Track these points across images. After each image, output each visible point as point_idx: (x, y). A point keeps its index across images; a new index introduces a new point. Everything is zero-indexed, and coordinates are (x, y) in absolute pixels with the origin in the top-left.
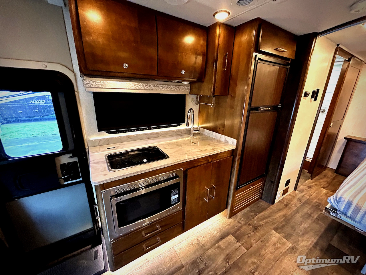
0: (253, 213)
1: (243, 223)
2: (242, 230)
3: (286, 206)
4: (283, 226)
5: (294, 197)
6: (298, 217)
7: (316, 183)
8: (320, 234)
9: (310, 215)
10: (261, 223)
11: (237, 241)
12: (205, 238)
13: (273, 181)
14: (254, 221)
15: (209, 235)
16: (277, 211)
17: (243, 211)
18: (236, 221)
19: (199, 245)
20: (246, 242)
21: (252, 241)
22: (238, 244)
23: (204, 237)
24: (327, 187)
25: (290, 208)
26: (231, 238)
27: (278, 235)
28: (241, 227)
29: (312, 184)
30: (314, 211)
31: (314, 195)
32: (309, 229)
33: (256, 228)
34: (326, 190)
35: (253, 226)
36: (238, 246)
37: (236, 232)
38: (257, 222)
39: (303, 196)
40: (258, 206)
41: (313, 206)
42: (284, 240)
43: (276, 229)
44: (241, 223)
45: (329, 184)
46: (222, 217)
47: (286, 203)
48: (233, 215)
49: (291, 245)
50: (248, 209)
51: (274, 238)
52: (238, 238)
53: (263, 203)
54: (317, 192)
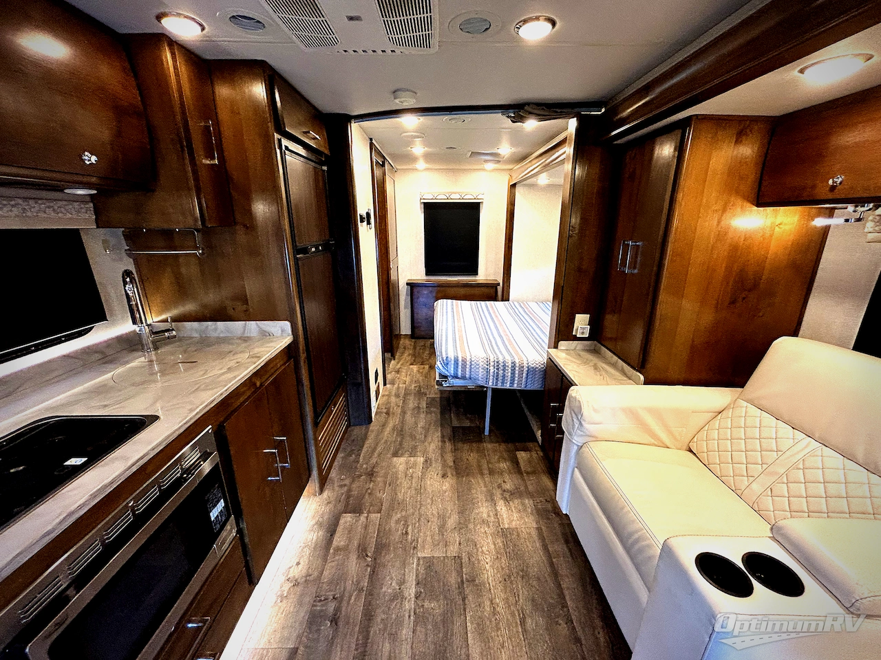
0: (353, 456)
1: (347, 482)
2: (355, 493)
3: (387, 413)
4: (401, 444)
5: (389, 396)
6: (409, 418)
7: (401, 363)
8: (439, 423)
9: (419, 407)
10: (374, 460)
11: (358, 515)
12: (302, 563)
13: (360, 381)
14: (362, 466)
15: (305, 550)
16: (382, 429)
17: (336, 463)
18: (337, 488)
19: (298, 583)
20: (371, 505)
21: (378, 495)
22: (363, 518)
23: (298, 564)
24: (414, 361)
25: (394, 414)
26: (347, 519)
27: (402, 460)
28: (350, 490)
29: (399, 366)
30: (419, 400)
31: (408, 379)
32: (427, 426)
33: (371, 475)
34: (415, 366)
35: (365, 474)
36: (365, 520)
37: (347, 504)
38: (367, 463)
39: (398, 388)
40: (354, 440)
41: (415, 394)
42: (412, 459)
43: (395, 454)
44: (345, 485)
45: (414, 355)
46: (307, 502)
47: (385, 411)
48: (326, 482)
49: (422, 459)
50: (340, 455)
51: (401, 466)
52: (357, 510)
53: (357, 431)
54: (409, 373)
